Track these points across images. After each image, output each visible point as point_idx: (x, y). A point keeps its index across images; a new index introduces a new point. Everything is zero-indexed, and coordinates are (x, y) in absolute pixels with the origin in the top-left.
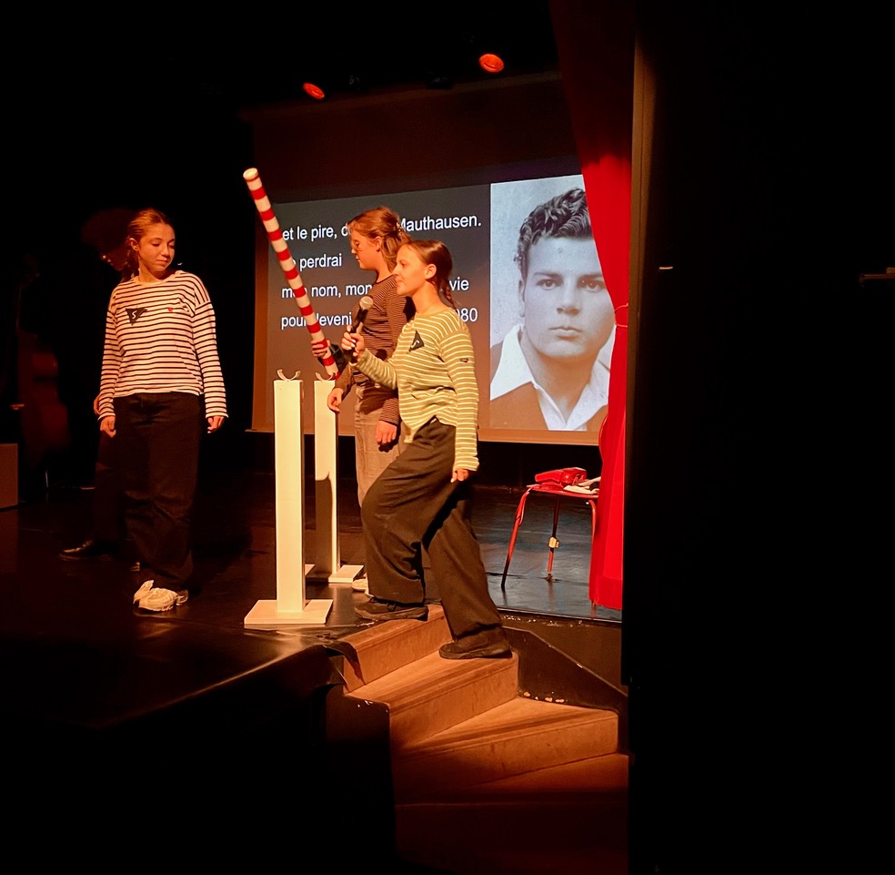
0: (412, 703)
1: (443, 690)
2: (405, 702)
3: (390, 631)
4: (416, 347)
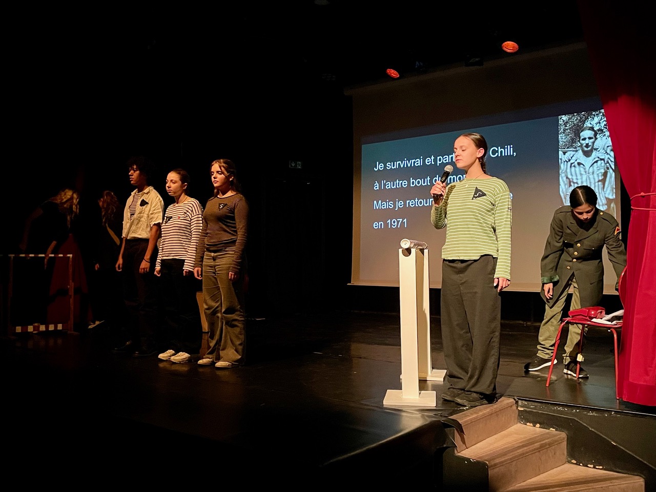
0: (502, 462)
1: (521, 455)
2: (498, 462)
3: (481, 413)
4: (479, 196)
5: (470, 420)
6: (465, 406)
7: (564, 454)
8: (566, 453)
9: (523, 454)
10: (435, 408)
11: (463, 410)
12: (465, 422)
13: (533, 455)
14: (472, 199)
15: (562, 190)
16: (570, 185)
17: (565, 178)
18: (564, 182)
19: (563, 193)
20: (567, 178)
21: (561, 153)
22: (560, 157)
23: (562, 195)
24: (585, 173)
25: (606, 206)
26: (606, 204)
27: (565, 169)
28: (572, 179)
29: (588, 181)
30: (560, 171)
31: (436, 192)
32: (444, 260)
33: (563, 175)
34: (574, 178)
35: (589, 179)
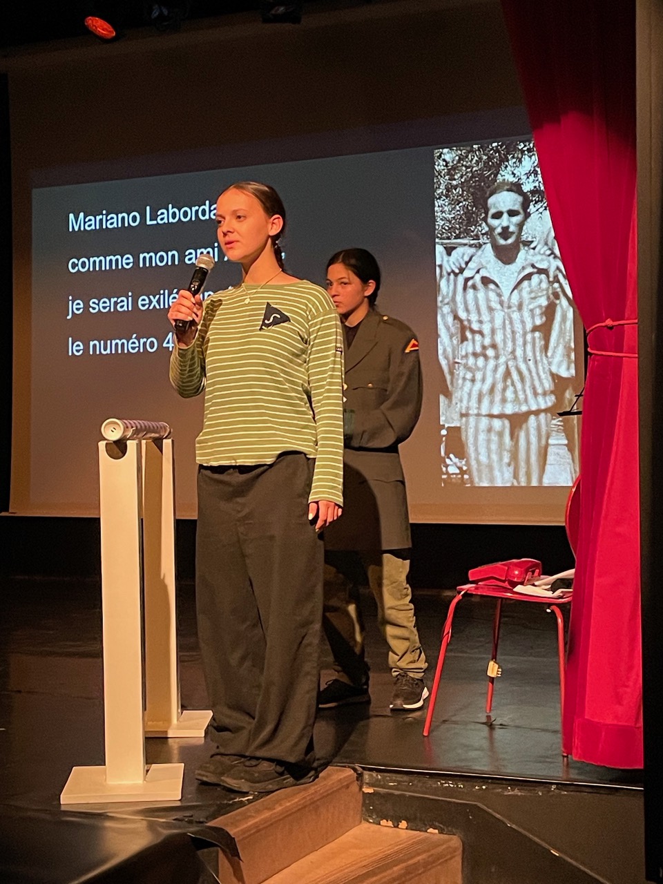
3: (279, 809)
4: (276, 322)
5: (256, 825)
6: (245, 794)
10: (179, 804)
11: (242, 804)
12: (244, 832)
14: (261, 329)
15: (445, 350)
16: (464, 339)
17: (450, 319)
18: (448, 328)
19: (446, 358)
20: (456, 317)
21: (439, 249)
22: (438, 262)
23: (443, 362)
24: (499, 307)
25: (553, 398)
26: (552, 392)
27: (450, 295)
28: (469, 321)
29: (508, 327)
30: (440, 299)
31: (181, 316)
32: (201, 467)
33: (446, 309)
34: (474, 317)
35: (511, 323)
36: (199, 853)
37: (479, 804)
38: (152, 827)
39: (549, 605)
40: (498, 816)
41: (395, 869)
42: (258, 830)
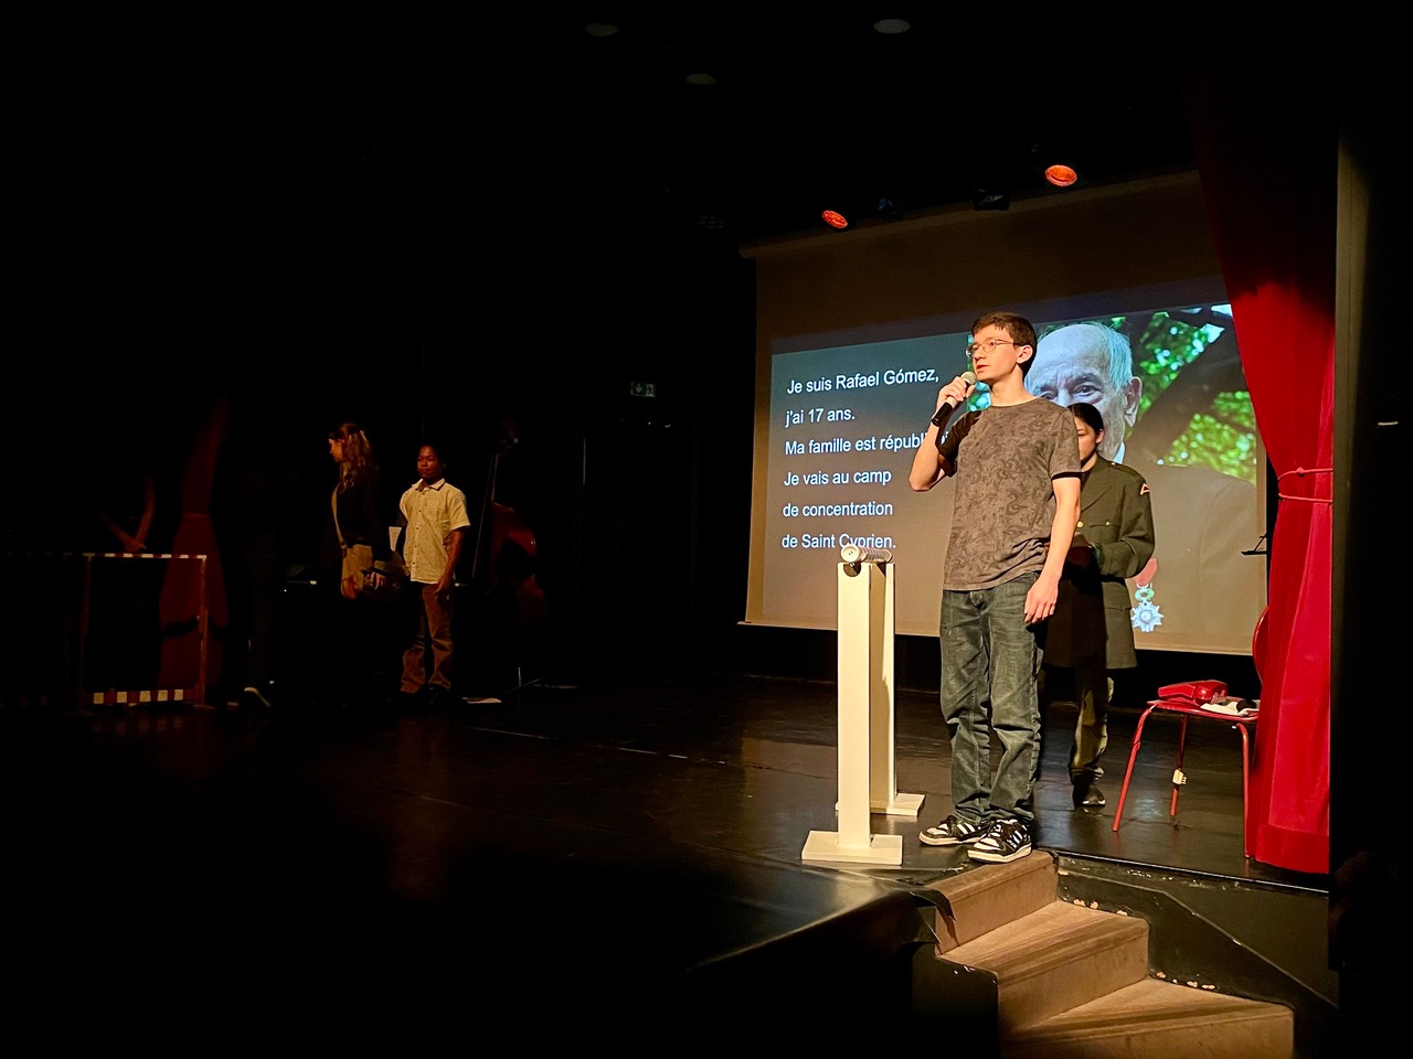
0: (1023, 974)
1: (1059, 961)
2: (1016, 972)
3: (986, 880)
5: (966, 892)
6: (957, 866)
7: (1142, 961)
8: (1146, 959)
9: (1066, 958)
10: (899, 868)
11: (955, 874)
12: (956, 895)
13: (1084, 961)
36: (919, 909)
37: (1167, 894)
38: (877, 884)
39: (1235, 722)
40: (1183, 905)
41: (1089, 941)
42: (968, 897)
